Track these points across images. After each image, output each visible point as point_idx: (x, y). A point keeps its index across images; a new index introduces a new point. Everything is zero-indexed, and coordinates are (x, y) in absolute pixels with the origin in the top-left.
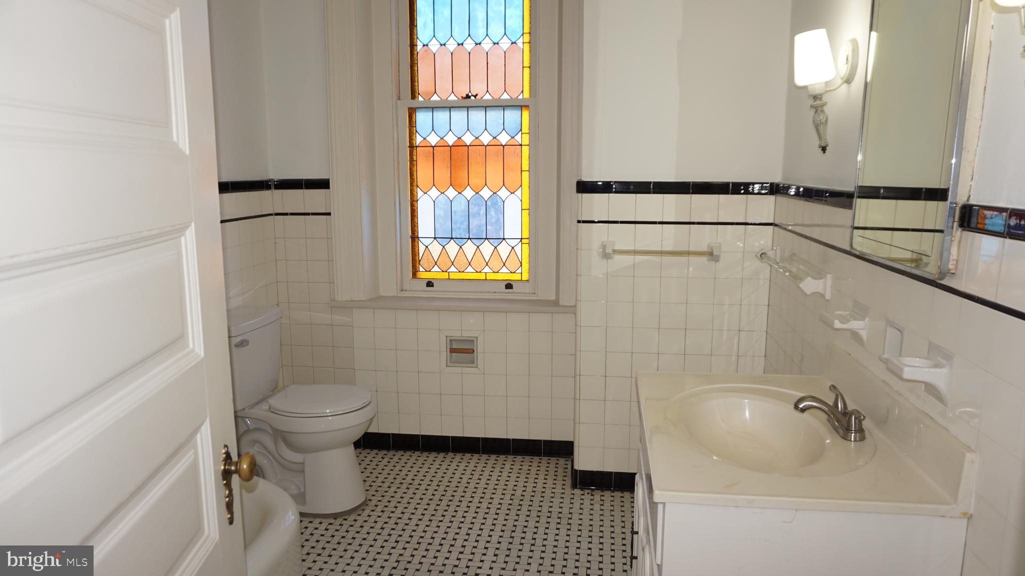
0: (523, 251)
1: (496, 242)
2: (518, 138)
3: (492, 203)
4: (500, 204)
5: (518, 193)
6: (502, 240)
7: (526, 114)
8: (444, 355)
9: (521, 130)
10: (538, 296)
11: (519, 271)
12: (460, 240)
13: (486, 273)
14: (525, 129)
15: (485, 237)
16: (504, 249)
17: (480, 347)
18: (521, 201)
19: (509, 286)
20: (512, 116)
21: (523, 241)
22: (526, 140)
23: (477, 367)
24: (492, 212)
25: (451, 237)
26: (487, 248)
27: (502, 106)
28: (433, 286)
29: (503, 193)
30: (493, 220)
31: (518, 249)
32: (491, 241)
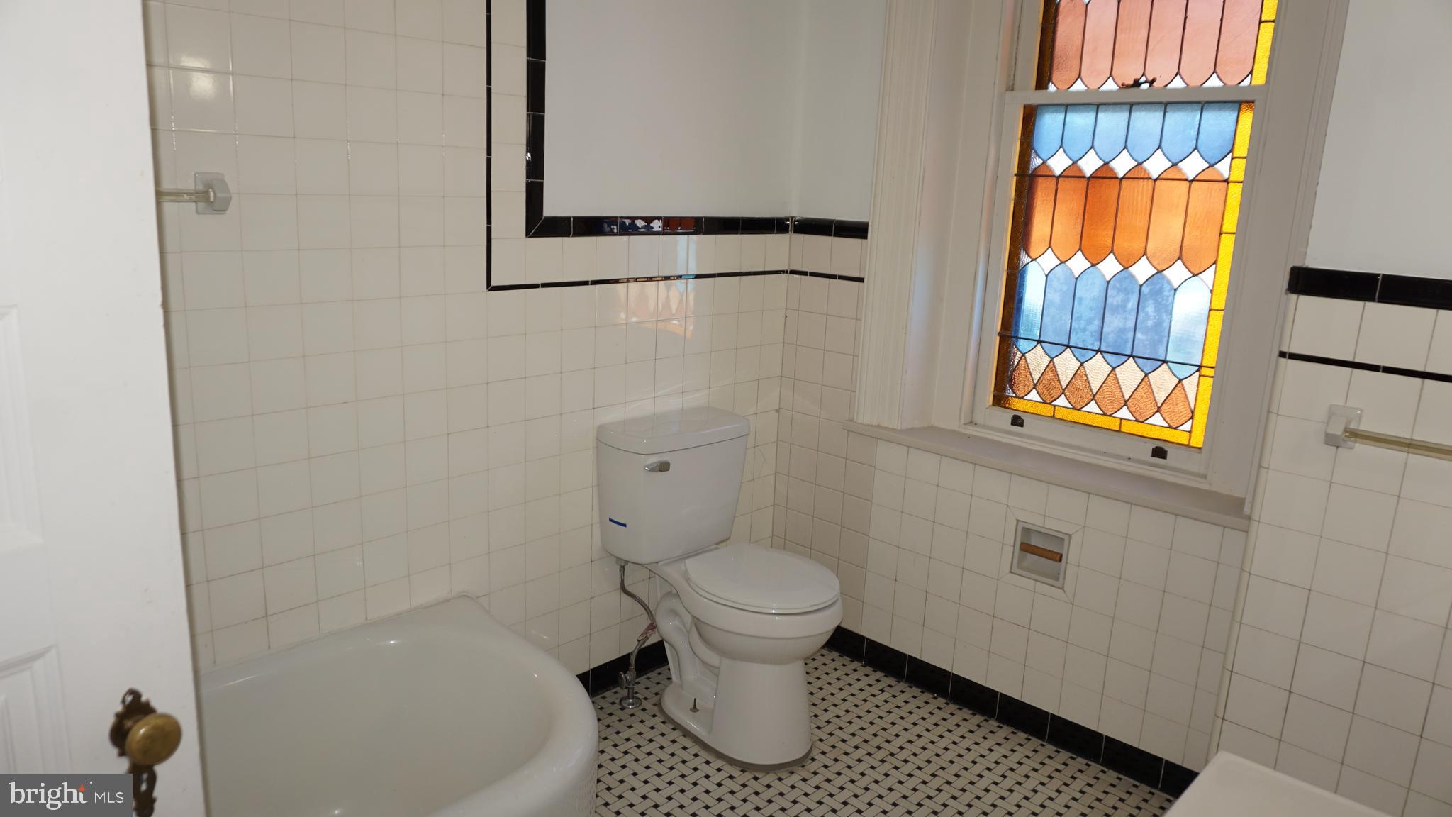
0: (1199, 391)
1: (1149, 365)
2: (1223, 168)
3: (1151, 290)
4: (1166, 293)
5: (1208, 275)
6: (1160, 363)
7: (1247, 119)
8: (1008, 551)
9: (1231, 151)
10: (1210, 484)
11: (1187, 427)
12: (1083, 352)
13: (1121, 419)
14: (1242, 148)
15: (1129, 353)
16: (1162, 381)
17: (1073, 554)
18: (1211, 291)
19: (1159, 453)
20: (1217, 122)
21: (1204, 371)
22: (1239, 174)
23: (1062, 588)
24: (1150, 309)
25: (1066, 343)
26: (1129, 375)
27: (1198, 102)
28: (1021, 425)
29: (1177, 273)
30: (1150, 323)
31: (1190, 385)
32: (1140, 361)
